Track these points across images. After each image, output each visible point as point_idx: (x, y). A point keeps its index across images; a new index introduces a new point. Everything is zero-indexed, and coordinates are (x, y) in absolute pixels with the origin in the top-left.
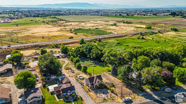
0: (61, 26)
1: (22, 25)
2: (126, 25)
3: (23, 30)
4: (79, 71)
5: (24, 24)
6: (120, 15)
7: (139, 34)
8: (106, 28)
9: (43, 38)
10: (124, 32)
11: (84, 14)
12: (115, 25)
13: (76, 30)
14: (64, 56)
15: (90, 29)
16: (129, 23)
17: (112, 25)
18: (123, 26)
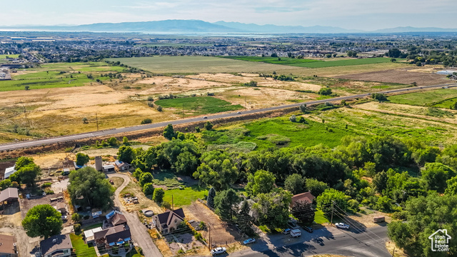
0: (129, 88)
1: (39, 86)
2: (279, 83)
3: (40, 100)
4: (149, 200)
5: (44, 83)
6: (274, 55)
7: (298, 109)
8: (230, 93)
9: (85, 123)
10: (268, 103)
11: (190, 54)
12: (253, 84)
13: (161, 99)
14: (123, 168)
15: (195, 95)
16: (287, 79)
17: (247, 85)
18: (272, 87)
